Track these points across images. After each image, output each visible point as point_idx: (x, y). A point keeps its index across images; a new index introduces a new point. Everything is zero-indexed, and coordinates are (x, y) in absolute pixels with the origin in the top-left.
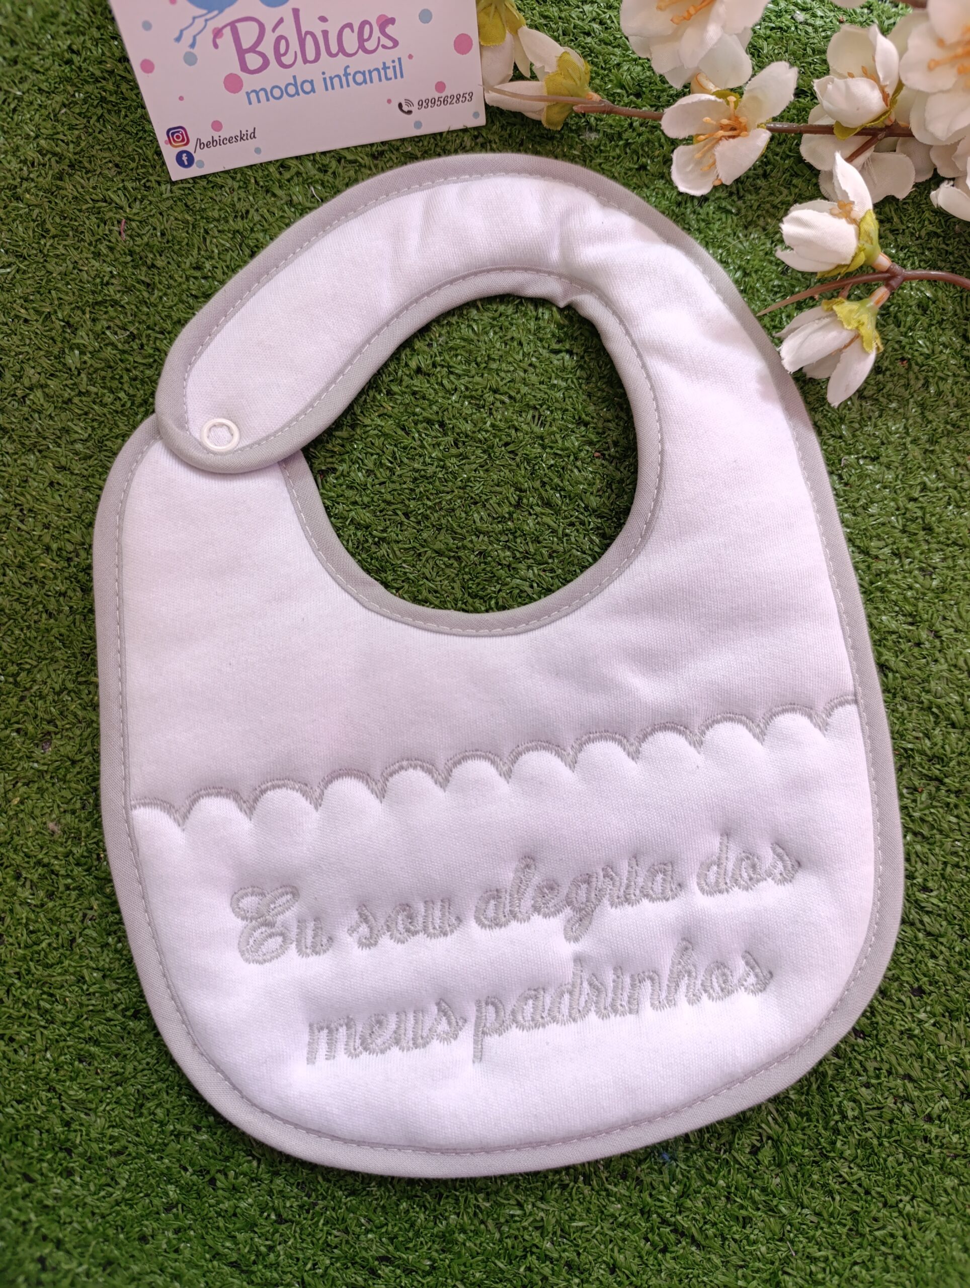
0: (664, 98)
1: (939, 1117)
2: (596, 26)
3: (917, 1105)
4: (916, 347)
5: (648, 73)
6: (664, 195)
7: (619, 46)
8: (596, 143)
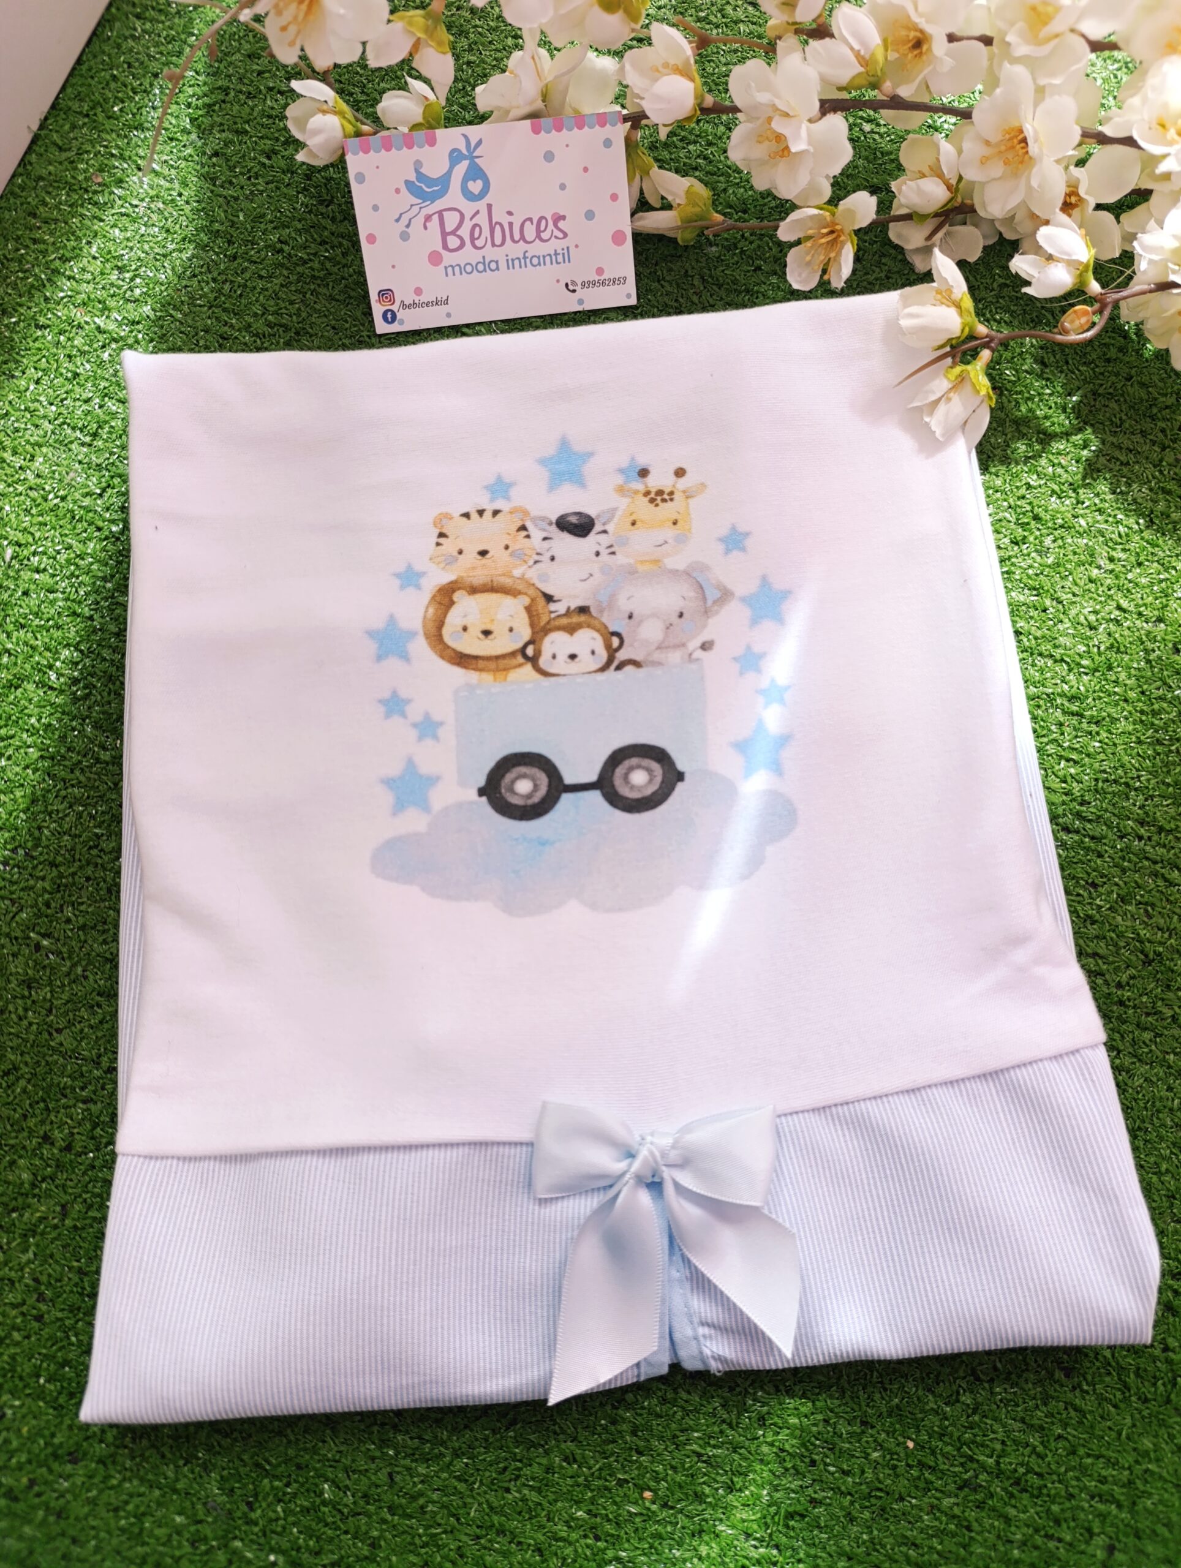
0: (767, 210)
1: (1128, 984)
2: (699, 160)
3: (1107, 977)
4: (1004, 376)
5: (750, 193)
6: (779, 287)
7: (722, 175)
8: (717, 255)
